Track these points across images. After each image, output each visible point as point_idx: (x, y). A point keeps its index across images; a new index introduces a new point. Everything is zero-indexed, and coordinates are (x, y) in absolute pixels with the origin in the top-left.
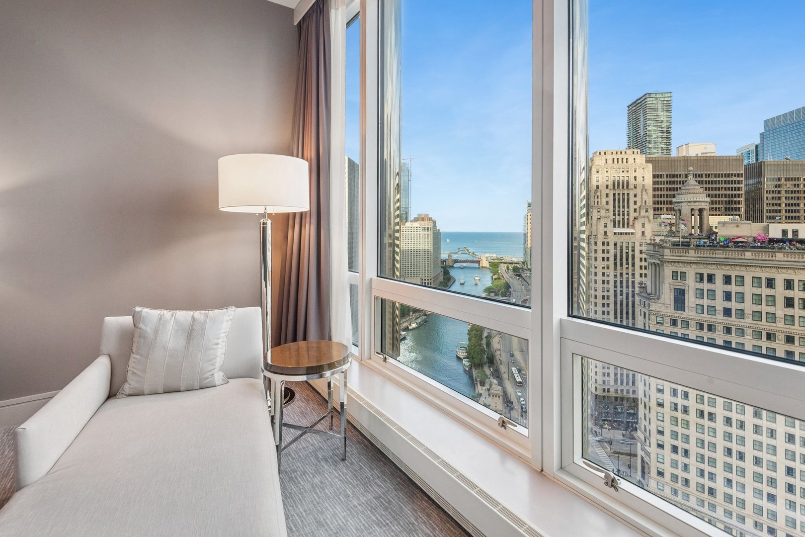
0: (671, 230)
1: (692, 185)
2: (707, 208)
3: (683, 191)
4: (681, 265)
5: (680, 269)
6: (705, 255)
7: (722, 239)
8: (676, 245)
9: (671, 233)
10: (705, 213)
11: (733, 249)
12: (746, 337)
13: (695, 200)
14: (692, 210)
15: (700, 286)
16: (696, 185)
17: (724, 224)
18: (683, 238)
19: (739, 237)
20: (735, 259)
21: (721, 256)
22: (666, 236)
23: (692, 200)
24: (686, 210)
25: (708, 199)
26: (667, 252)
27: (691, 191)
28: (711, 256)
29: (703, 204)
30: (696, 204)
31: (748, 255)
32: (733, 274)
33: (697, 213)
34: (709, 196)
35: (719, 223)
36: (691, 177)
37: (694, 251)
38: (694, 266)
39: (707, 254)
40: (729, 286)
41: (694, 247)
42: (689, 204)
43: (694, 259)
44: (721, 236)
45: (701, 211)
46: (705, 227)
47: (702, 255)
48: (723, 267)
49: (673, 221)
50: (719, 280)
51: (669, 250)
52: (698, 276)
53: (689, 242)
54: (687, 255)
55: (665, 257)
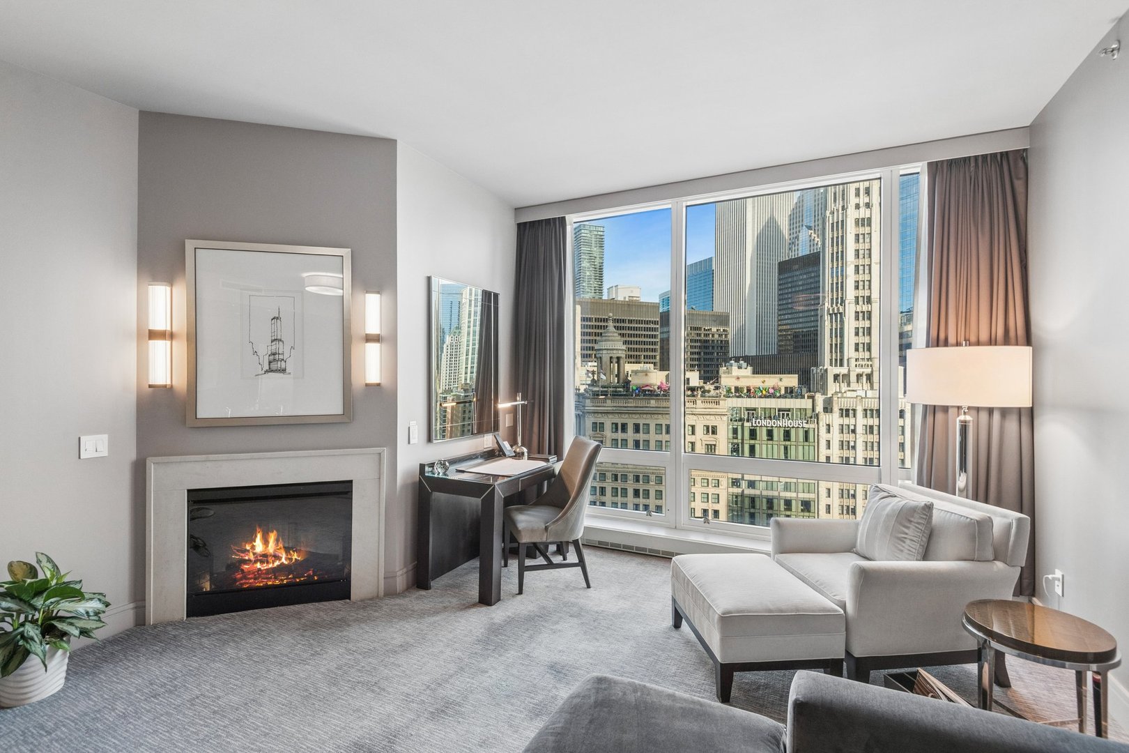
0: (593, 379)
1: (611, 332)
2: (624, 356)
3: (604, 338)
4: (600, 415)
5: (600, 419)
6: (620, 405)
7: (635, 388)
8: (596, 394)
9: (594, 383)
10: (622, 362)
11: (641, 397)
12: (651, 483)
13: (613, 347)
14: (611, 358)
15: (615, 436)
16: (614, 332)
17: (636, 372)
18: (602, 387)
19: (647, 386)
20: (643, 407)
21: (632, 405)
22: (589, 385)
23: (611, 348)
24: (606, 358)
25: (624, 347)
26: (588, 401)
27: (610, 338)
28: (625, 405)
29: (620, 352)
30: (615, 352)
31: (653, 403)
32: (641, 422)
33: (615, 360)
34: (625, 343)
35: (632, 371)
36: (611, 324)
37: (610, 401)
38: (610, 416)
39: (621, 403)
40: (638, 435)
41: (611, 397)
42: (609, 352)
43: (610, 408)
44: (633, 384)
45: (618, 358)
46: (622, 376)
47: (617, 405)
48: (634, 416)
49: (595, 369)
50: (630, 429)
51: (589, 400)
52: (614, 426)
53: (606, 391)
54: (605, 405)
55: (586, 408)
